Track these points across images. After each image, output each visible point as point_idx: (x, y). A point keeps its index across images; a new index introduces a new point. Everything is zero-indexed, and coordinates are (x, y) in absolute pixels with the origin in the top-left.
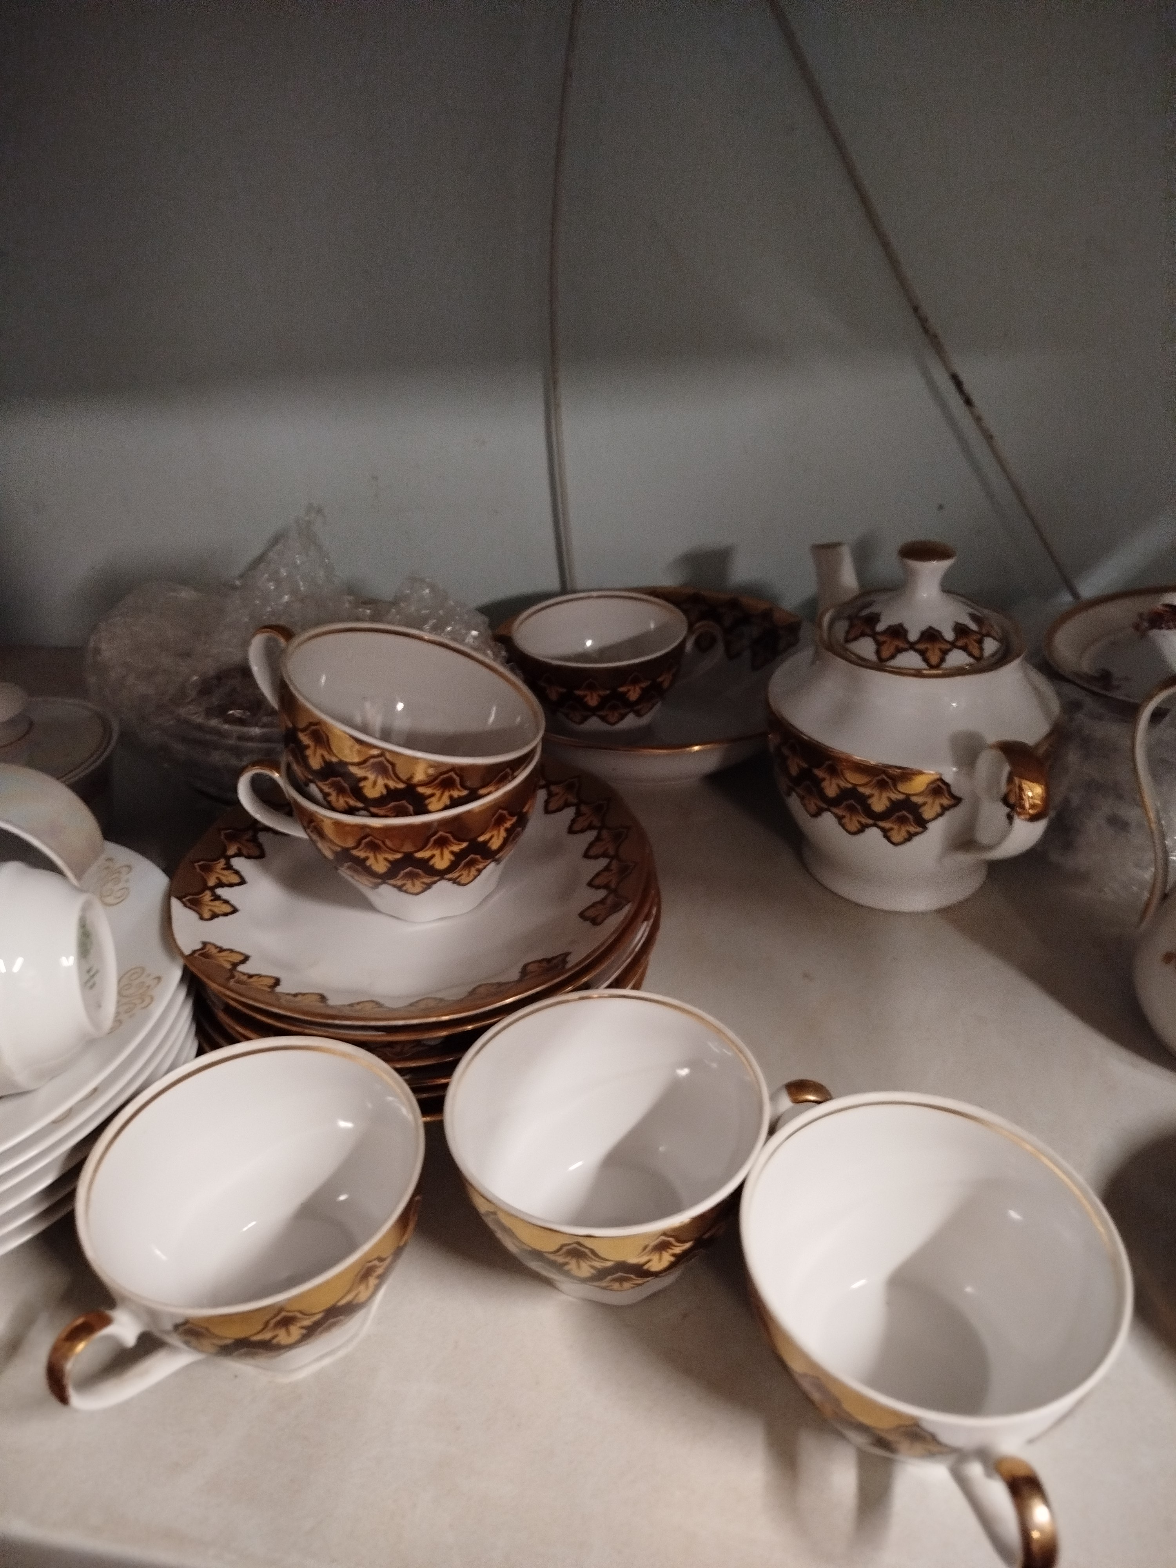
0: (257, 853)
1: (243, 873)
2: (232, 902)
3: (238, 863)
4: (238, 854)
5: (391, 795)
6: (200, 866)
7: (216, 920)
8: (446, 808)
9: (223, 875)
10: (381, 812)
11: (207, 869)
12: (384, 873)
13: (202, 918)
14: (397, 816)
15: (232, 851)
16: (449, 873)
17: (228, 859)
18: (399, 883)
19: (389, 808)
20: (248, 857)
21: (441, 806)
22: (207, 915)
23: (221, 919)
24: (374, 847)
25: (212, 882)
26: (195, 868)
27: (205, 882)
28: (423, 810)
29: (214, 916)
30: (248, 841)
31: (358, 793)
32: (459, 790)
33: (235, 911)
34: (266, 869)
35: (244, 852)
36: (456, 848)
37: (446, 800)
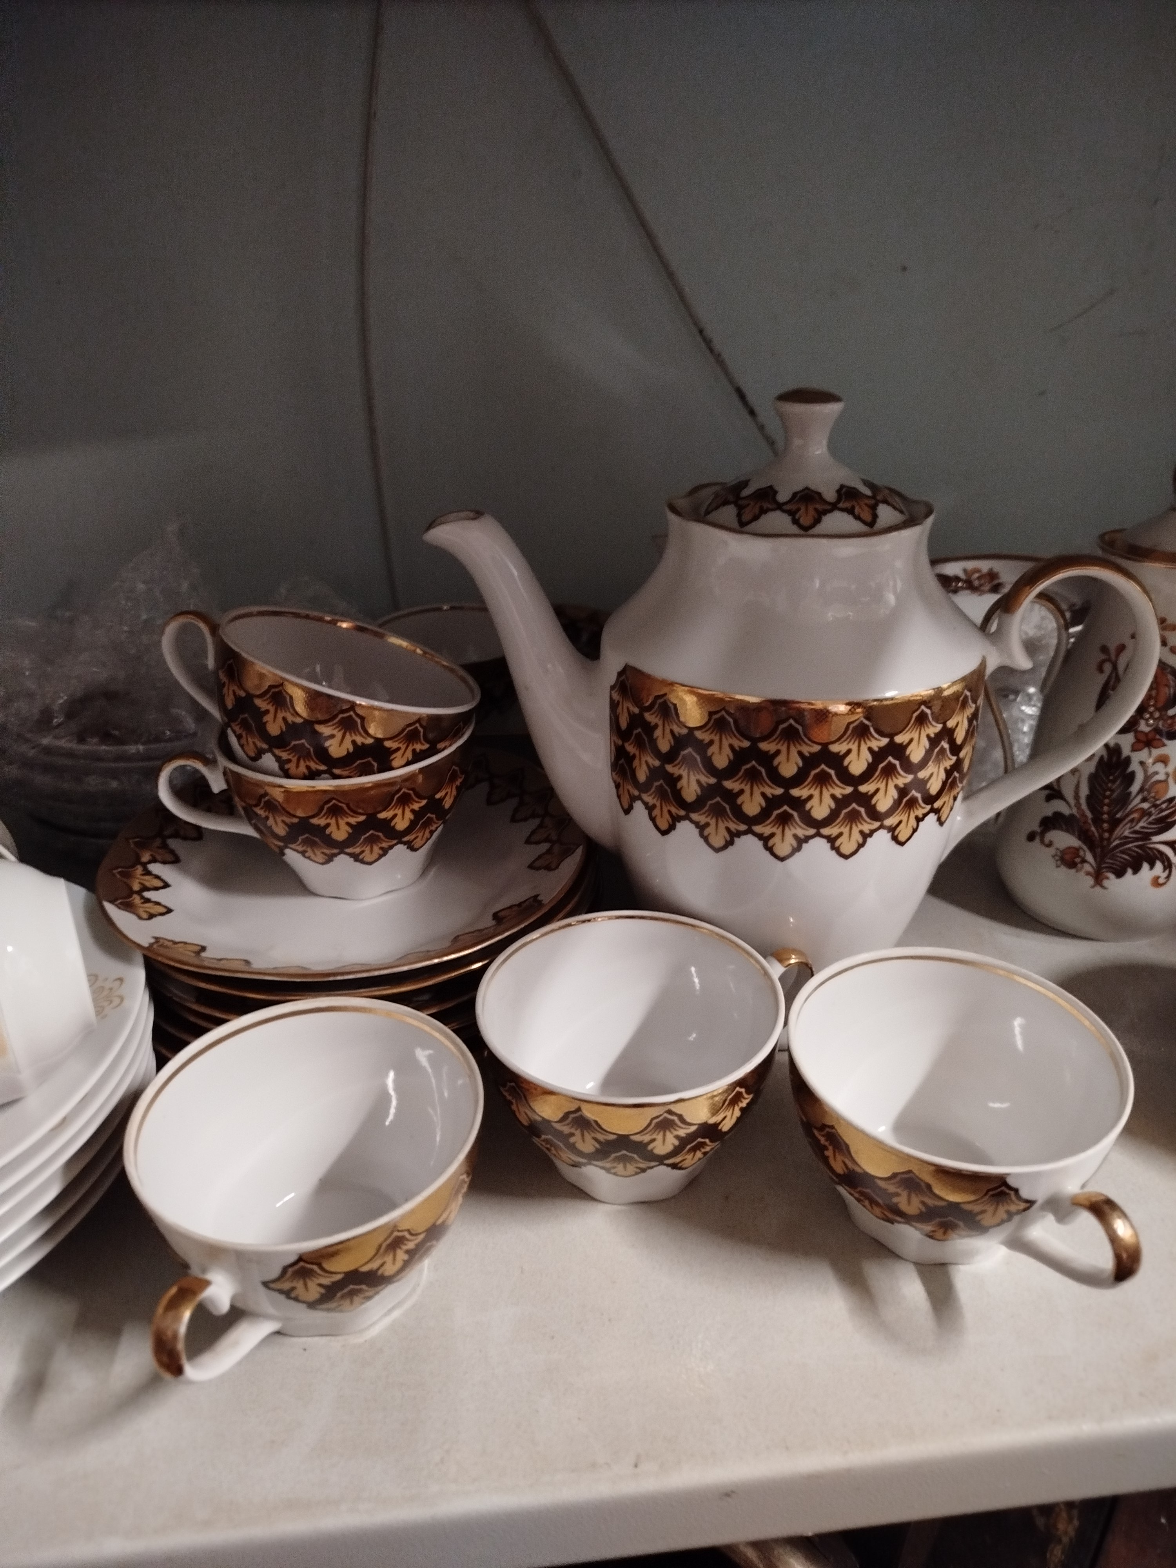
0: (170, 858)
1: (164, 877)
2: (163, 903)
3: (156, 868)
4: (154, 860)
5: (359, 751)
6: (119, 873)
7: (154, 920)
8: (408, 763)
9: (145, 880)
10: (345, 773)
11: (127, 875)
12: (344, 841)
13: (140, 918)
14: (360, 776)
15: (146, 858)
16: (407, 835)
17: (144, 865)
18: (357, 850)
19: (353, 768)
20: (164, 862)
21: (404, 762)
22: (145, 916)
23: (159, 918)
24: (336, 812)
25: (136, 887)
26: (114, 875)
27: (130, 888)
28: (386, 767)
29: (151, 916)
30: (159, 848)
31: (323, 755)
32: (422, 744)
33: (169, 911)
34: (186, 871)
35: (158, 857)
36: (416, 806)
37: (409, 755)
